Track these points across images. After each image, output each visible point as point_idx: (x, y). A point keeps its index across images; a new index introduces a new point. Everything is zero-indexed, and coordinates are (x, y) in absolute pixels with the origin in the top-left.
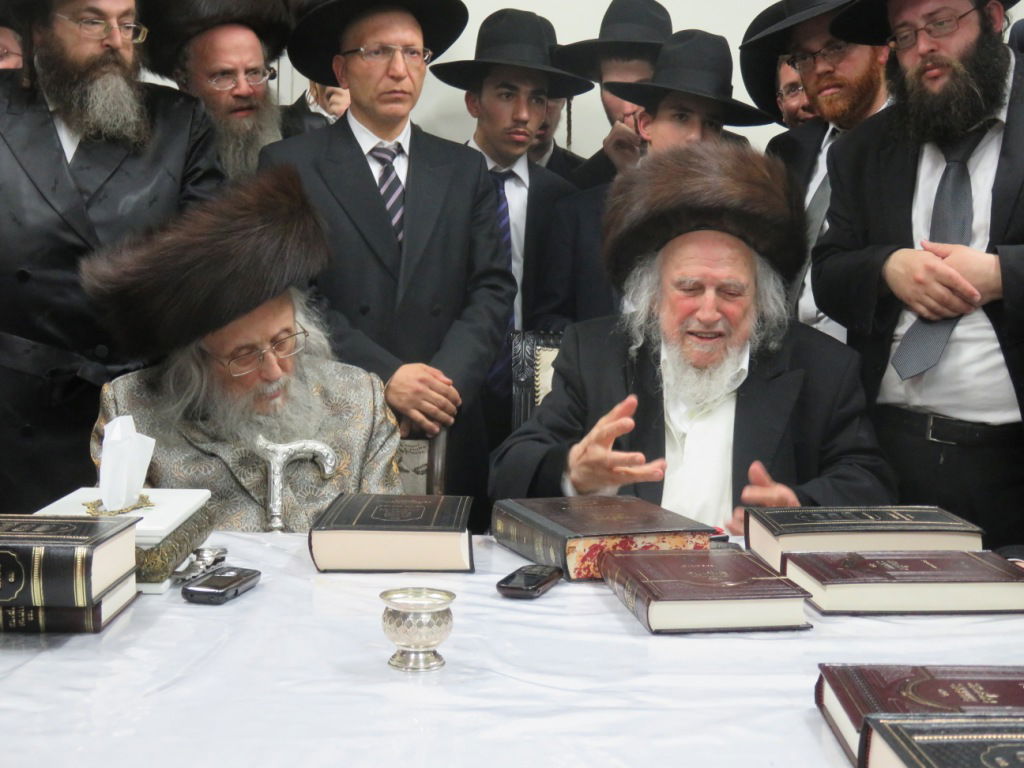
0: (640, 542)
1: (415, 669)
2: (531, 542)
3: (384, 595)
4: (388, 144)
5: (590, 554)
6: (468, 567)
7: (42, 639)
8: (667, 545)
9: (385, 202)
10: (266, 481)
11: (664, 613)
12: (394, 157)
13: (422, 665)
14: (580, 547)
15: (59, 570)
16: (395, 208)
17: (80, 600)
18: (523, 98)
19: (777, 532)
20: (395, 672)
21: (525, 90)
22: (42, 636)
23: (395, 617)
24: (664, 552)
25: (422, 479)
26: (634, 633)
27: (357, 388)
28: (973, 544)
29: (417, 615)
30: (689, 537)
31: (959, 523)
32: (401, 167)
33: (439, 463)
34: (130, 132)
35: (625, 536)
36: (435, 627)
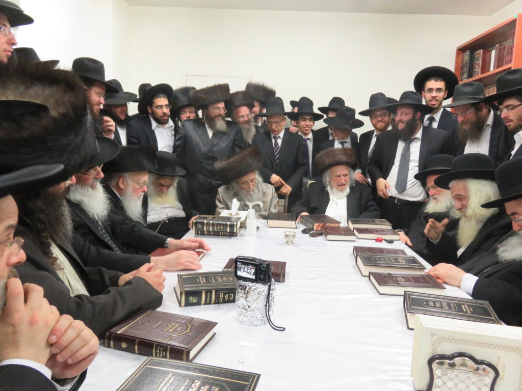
0: (327, 224)
1: (289, 244)
2: (307, 223)
3: (285, 232)
4: (277, 136)
6: (295, 227)
7: (227, 237)
8: (332, 225)
11: (330, 237)
14: (316, 225)
15: (232, 226)
17: (235, 231)
18: (307, 121)
19: (353, 224)
20: (286, 245)
21: (308, 118)
23: (286, 236)
25: (283, 208)
26: (324, 240)
27: (269, 189)
28: (390, 228)
29: (290, 236)
30: (336, 224)
31: (388, 223)
33: (286, 204)
36: (293, 238)
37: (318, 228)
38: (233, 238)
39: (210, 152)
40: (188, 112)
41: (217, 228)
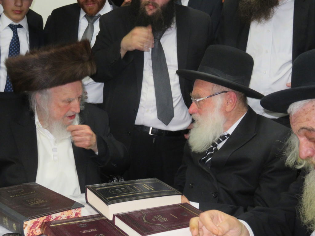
0: (54, 216)
5: (33, 226)
8: (65, 215)
30: (73, 210)
35: (48, 215)
37: (32, 232)
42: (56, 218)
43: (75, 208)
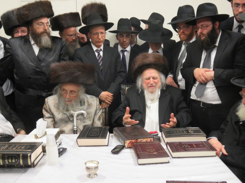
0: (139, 140)
1: (92, 178)
2: (119, 138)
3: (85, 164)
4: (99, 49)
5: (130, 143)
6: (107, 145)
8: (145, 140)
9: (98, 61)
10: (73, 120)
11: (141, 161)
12: (100, 51)
13: (93, 177)
14: (128, 142)
16: (100, 62)
17: (29, 164)
18: (125, 37)
19: (166, 137)
20: (88, 178)
21: (125, 35)
22: (24, 168)
24: (144, 142)
27: (94, 101)
28: (204, 139)
29: (92, 168)
30: (149, 138)
32: (101, 53)
34: (50, 47)
35: (136, 139)
36: (95, 170)
37: (129, 145)
38: (30, 170)
39: (37, 67)
40: (20, 32)
41: (8, 161)
42: (140, 141)
43: (150, 138)
